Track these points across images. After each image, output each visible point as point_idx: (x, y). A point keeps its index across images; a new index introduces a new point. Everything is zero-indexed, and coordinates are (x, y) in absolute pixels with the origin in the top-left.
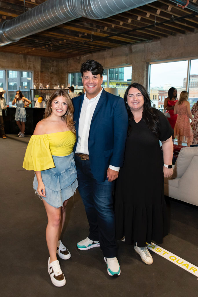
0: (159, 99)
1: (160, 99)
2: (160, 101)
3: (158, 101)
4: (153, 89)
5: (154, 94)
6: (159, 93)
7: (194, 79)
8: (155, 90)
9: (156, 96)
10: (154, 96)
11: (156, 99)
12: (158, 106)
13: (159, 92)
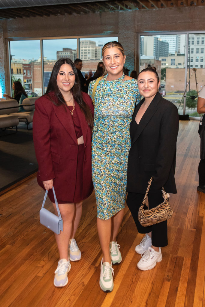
0: (24, 74)
1: (26, 74)
2: (25, 75)
3: (23, 75)
4: (16, 62)
5: (17, 68)
6: (23, 67)
7: (67, 52)
8: (18, 63)
9: (20, 69)
10: (18, 70)
11: (20, 73)
12: (24, 81)
13: (23, 65)
